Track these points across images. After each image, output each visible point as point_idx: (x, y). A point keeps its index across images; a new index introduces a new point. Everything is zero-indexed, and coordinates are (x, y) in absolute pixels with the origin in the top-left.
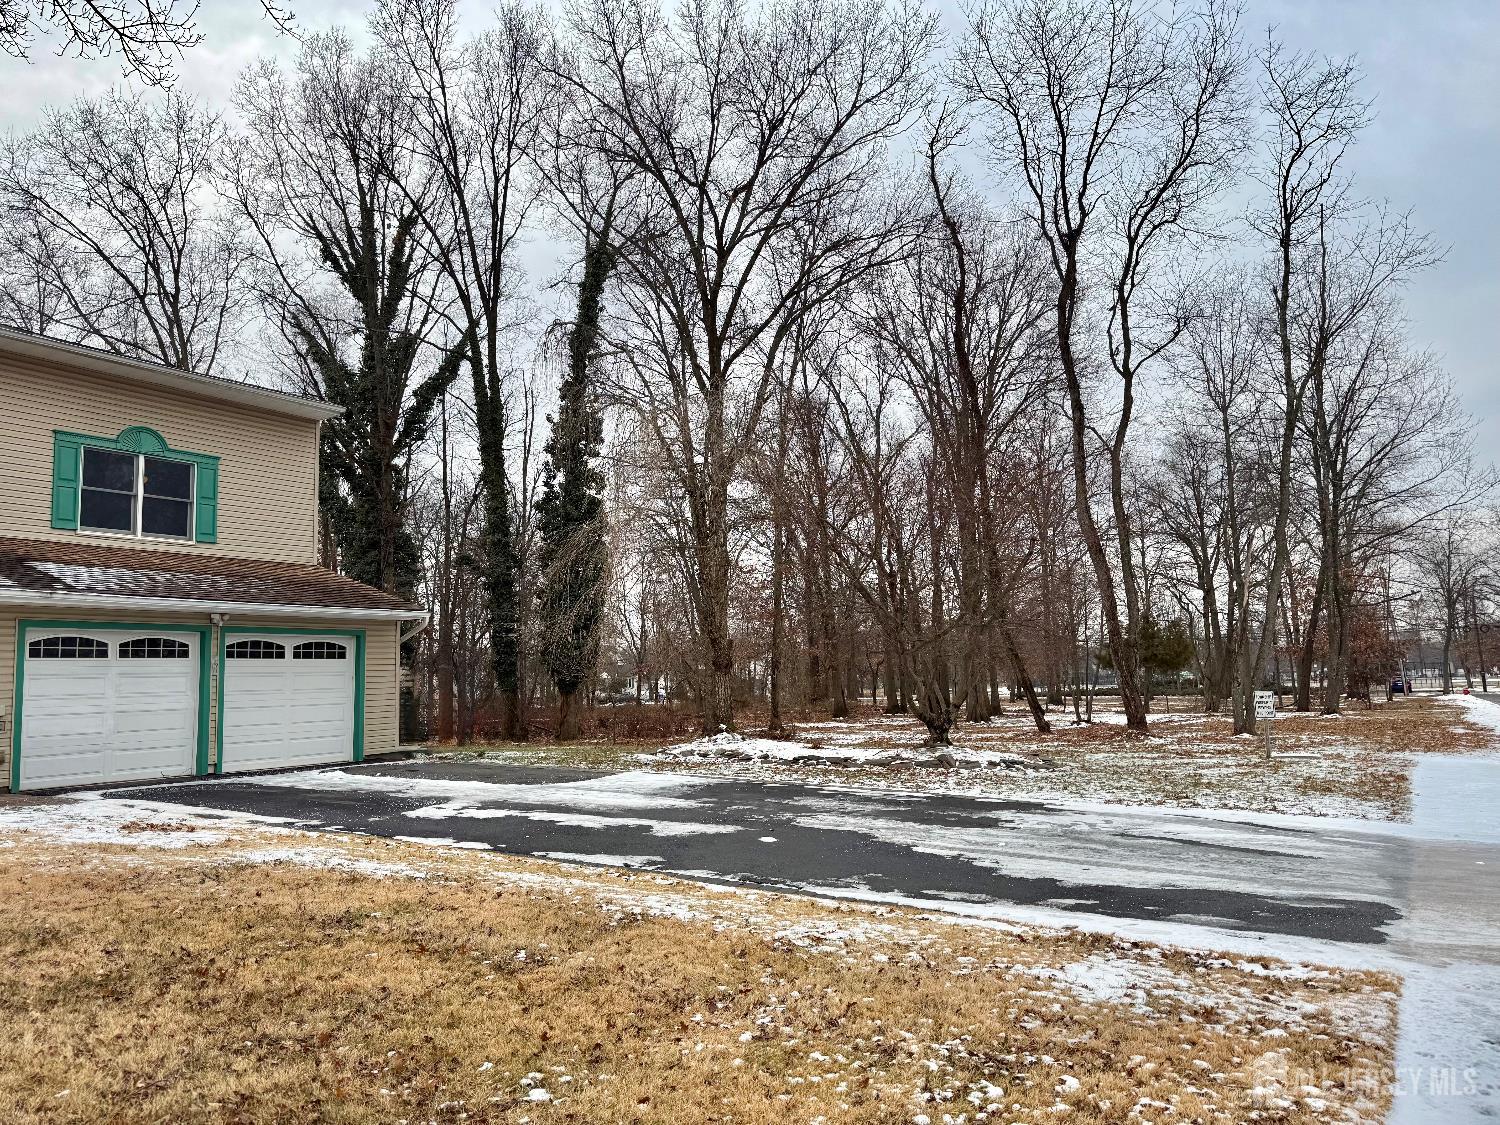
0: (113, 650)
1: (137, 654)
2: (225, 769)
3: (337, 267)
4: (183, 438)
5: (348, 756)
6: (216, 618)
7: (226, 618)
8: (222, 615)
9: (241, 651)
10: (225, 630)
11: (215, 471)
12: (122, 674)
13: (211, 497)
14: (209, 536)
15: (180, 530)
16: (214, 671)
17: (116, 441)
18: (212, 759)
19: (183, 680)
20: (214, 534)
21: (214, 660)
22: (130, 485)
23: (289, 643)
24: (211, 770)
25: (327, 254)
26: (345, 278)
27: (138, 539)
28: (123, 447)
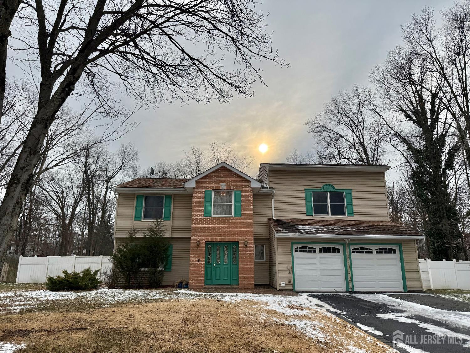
0: (317, 250)
1: (325, 252)
2: (355, 290)
3: (411, 119)
4: (340, 185)
5: (401, 289)
6: (346, 240)
7: (349, 240)
8: (348, 239)
9: (357, 251)
10: (350, 244)
11: (351, 194)
12: (321, 258)
13: (350, 202)
14: (351, 214)
15: (343, 213)
16: (348, 257)
17: (321, 189)
18: (350, 286)
19: (339, 260)
20: (353, 213)
21: (347, 254)
22: (326, 201)
23: (374, 248)
24: (350, 290)
25: (407, 116)
26: (414, 121)
27: (329, 217)
28: (323, 191)
